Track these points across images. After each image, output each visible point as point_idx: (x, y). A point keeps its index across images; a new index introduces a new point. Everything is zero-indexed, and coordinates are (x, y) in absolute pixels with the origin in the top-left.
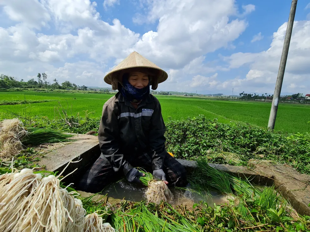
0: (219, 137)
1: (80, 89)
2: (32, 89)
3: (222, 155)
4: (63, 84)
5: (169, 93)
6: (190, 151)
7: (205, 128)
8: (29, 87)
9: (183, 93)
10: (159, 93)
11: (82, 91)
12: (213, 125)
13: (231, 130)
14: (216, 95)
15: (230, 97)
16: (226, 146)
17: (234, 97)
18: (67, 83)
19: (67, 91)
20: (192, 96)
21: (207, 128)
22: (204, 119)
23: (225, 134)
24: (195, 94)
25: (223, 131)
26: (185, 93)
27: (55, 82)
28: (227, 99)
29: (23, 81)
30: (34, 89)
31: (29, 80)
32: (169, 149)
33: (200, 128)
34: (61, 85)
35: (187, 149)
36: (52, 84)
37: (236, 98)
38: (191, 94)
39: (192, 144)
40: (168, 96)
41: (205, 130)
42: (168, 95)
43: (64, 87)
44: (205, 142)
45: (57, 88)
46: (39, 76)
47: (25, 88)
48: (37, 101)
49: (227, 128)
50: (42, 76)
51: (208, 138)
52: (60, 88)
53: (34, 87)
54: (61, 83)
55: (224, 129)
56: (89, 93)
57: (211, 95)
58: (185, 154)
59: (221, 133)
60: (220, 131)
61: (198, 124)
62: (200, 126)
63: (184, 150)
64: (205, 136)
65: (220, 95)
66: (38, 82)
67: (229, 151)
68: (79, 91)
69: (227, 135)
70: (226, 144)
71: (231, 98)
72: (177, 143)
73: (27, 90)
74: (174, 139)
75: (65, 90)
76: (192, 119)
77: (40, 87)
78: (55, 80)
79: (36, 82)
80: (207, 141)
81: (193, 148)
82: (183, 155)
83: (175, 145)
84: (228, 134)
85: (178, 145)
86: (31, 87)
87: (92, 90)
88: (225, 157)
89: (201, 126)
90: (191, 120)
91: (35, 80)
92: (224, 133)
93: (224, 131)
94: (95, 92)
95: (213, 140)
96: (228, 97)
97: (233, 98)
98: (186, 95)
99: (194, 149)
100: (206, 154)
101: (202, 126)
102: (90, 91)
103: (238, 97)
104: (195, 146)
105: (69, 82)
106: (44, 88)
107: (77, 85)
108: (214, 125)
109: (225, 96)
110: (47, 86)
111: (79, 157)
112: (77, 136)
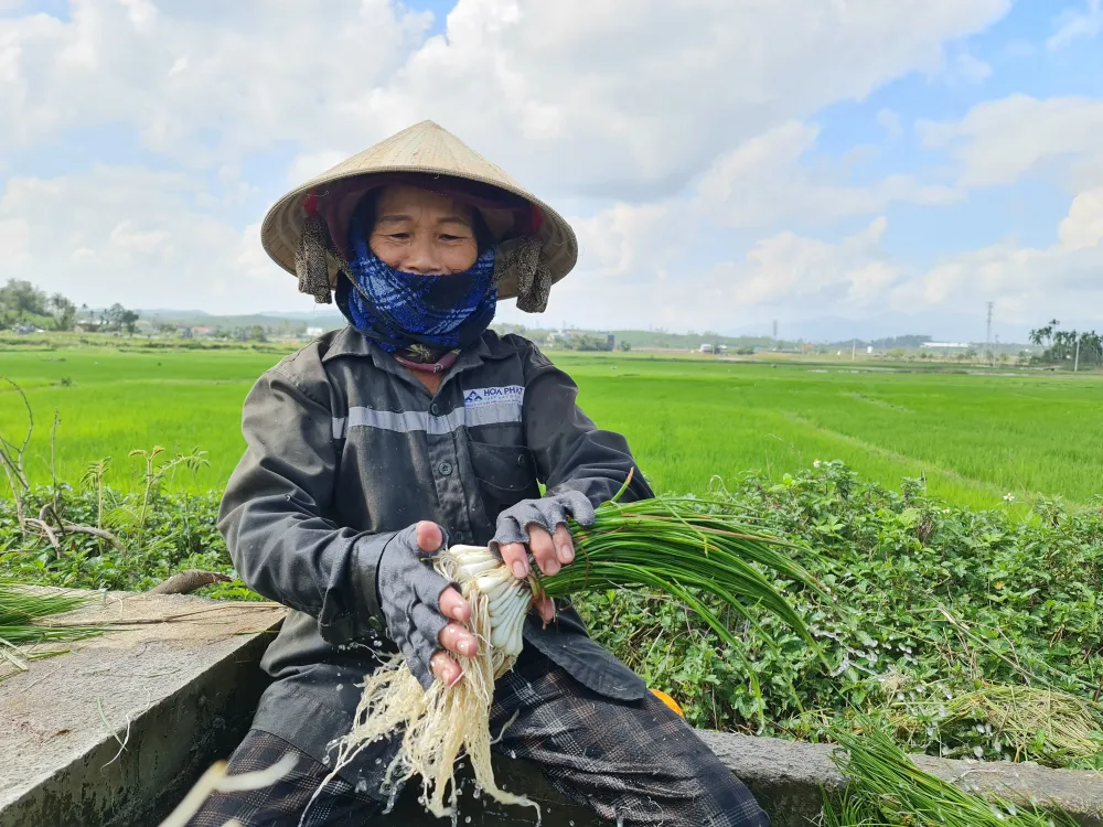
0: (951, 587)
1: (92, 329)
3: (982, 703)
5: (617, 342)
6: (777, 679)
7: (855, 539)
9: (694, 340)
10: (558, 340)
11: (109, 335)
12: (900, 518)
13: (1014, 550)
14: (889, 343)
15: (971, 353)
16: (997, 648)
17: (996, 354)
18: (17, 293)
19: (16, 337)
20: (751, 353)
21: (870, 541)
22: (843, 487)
23: (983, 570)
24: (765, 343)
25: (967, 553)
26: (708, 338)
28: (959, 366)
32: (652, 673)
33: (828, 540)
35: (758, 667)
37: (1013, 360)
38: (744, 339)
39: (786, 639)
40: (608, 354)
41: (860, 552)
42: (608, 349)
44: (865, 626)
49: (986, 536)
51: (882, 596)
55: (968, 541)
56: (151, 346)
57: (861, 345)
58: (748, 700)
59: (956, 565)
60: (947, 558)
61: (811, 514)
62: (825, 529)
63: (741, 673)
64: (862, 586)
65: (915, 341)
67: (1019, 680)
68: (91, 337)
69: (992, 577)
70: (994, 633)
71: (982, 358)
72: (697, 632)
74: (679, 609)
75: (8, 335)
76: (775, 488)
80: (880, 616)
81: (795, 663)
82: (738, 704)
83: (682, 652)
84: (1003, 574)
85: (704, 645)
87: (165, 328)
88: (1003, 713)
89: (832, 526)
90: (770, 495)
92: (977, 566)
93: (973, 554)
94: (187, 341)
95: (915, 609)
96: (961, 357)
97: (990, 356)
98: (717, 351)
99: (800, 665)
100: (877, 698)
101: (840, 526)
102: (156, 339)
103: (1022, 354)
104: (804, 650)
105: (27, 287)
107: (78, 306)
108: (910, 516)
109: (946, 351)
111: (122, 734)
112: (96, 605)
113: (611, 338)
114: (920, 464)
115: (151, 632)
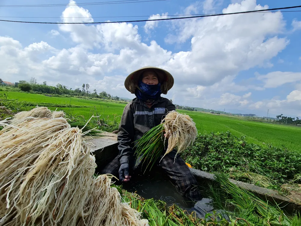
0: (246, 156)
1: (113, 99)
2: (77, 96)
3: (247, 175)
4: (101, 94)
5: (195, 109)
6: (210, 165)
7: (230, 145)
8: (74, 95)
9: (209, 111)
10: (184, 108)
11: (115, 100)
12: (239, 142)
13: (261, 151)
14: (247, 115)
15: (263, 119)
16: (253, 167)
17: (269, 119)
18: (104, 93)
19: (102, 100)
20: (219, 114)
21: (232, 145)
23: (254, 154)
24: (222, 112)
25: (251, 150)
26: (211, 110)
27: (94, 92)
29: (72, 90)
30: (78, 96)
31: (76, 89)
32: (188, 160)
33: (224, 144)
34: (99, 95)
35: (207, 163)
36: (92, 94)
37: (272, 121)
38: (219, 112)
39: (213, 159)
40: (193, 111)
41: (230, 147)
42: (193, 110)
43: (101, 97)
44: (229, 159)
45: (95, 97)
46: (84, 86)
47: (72, 95)
48: (79, 106)
49: (256, 148)
50: (86, 86)
51: (233, 155)
52: (98, 97)
53: (78, 95)
54: (99, 93)
55: (252, 148)
56: (120, 103)
57: (241, 115)
58: (204, 168)
59: (248, 152)
60: (247, 150)
61: (222, 139)
62: (224, 142)
63: (204, 163)
64: (229, 152)
65: (252, 115)
66: (82, 91)
67: (257, 173)
68: (113, 101)
70: (254, 164)
71: (266, 120)
72: (197, 155)
73: (73, 97)
74: (194, 151)
75: (101, 99)
76: (216, 134)
77: (83, 95)
78: (95, 90)
79: (80, 91)
80: (231, 158)
81: (214, 163)
82: (202, 168)
83: (194, 157)
84: (258, 155)
85: (197, 157)
86: (76, 95)
87: (122, 100)
88: (252, 177)
89: (226, 141)
90: (215, 135)
91: (80, 90)
92: (253, 153)
93: (253, 151)
94: (125, 102)
95: (239, 158)
96: (261, 119)
97: (268, 120)
98: (213, 113)
99: (215, 164)
100: (228, 171)
101: (227, 142)
102: (121, 102)
103: (274, 120)
104: (216, 162)
105: (105, 92)
106: (85, 96)
107: (111, 96)
108: (241, 142)
109: (258, 118)
110: (88, 95)
111: (103, 149)
112: (104, 133)
113: (194, 108)
114: (250, 137)
115: (110, 137)
